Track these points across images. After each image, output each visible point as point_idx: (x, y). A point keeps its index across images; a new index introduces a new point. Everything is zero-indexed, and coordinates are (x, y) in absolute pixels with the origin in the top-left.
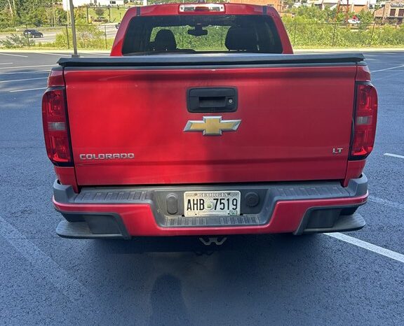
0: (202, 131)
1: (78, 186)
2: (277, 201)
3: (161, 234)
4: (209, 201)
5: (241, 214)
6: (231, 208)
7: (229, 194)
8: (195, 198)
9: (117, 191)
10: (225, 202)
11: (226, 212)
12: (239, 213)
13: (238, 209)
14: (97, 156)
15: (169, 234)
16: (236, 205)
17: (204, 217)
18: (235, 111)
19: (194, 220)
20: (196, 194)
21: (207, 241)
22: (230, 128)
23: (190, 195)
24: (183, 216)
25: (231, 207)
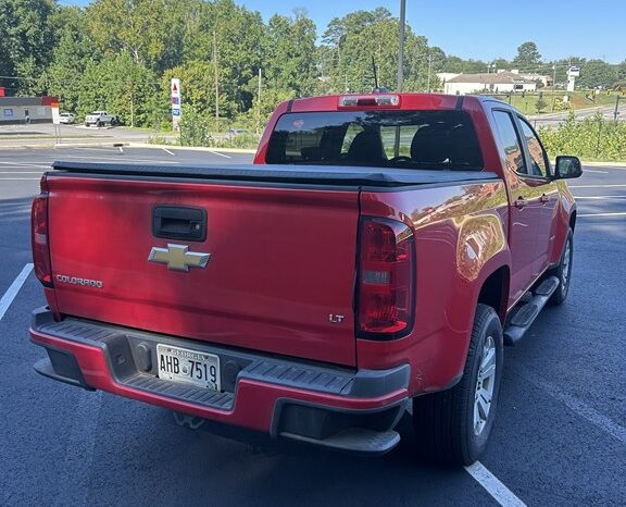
0: (166, 263)
1: (61, 314)
2: (241, 378)
4: (184, 363)
5: (222, 391)
6: (209, 380)
7: (207, 357)
8: (169, 355)
10: (201, 367)
11: (202, 384)
12: (219, 388)
13: (218, 382)
14: (70, 279)
16: (214, 376)
18: (204, 241)
19: (170, 385)
20: (169, 350)
21: (181, 420)
22: (197, 263)
23: (164, 349)
24: (158, 376)
25: (210, 377)
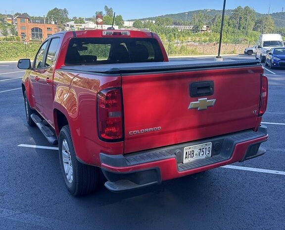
0: (197, 108)
2: (236, 144)
3: (180, 176)
4: (196, 151)
6: (207, 154)
8: (190, 150)
9: (148, 153)
10: (204, 150)
11: (204, 157)
12: (210, 156)
13: (210, 154)
14: (140, 131)
15: (183, 175)
16: (209, 151)
17: (193, 162)
18: (213, 94)
20: (190, 148)
23: (187, 149)
24: (183, 163)
25: (207, 152)
